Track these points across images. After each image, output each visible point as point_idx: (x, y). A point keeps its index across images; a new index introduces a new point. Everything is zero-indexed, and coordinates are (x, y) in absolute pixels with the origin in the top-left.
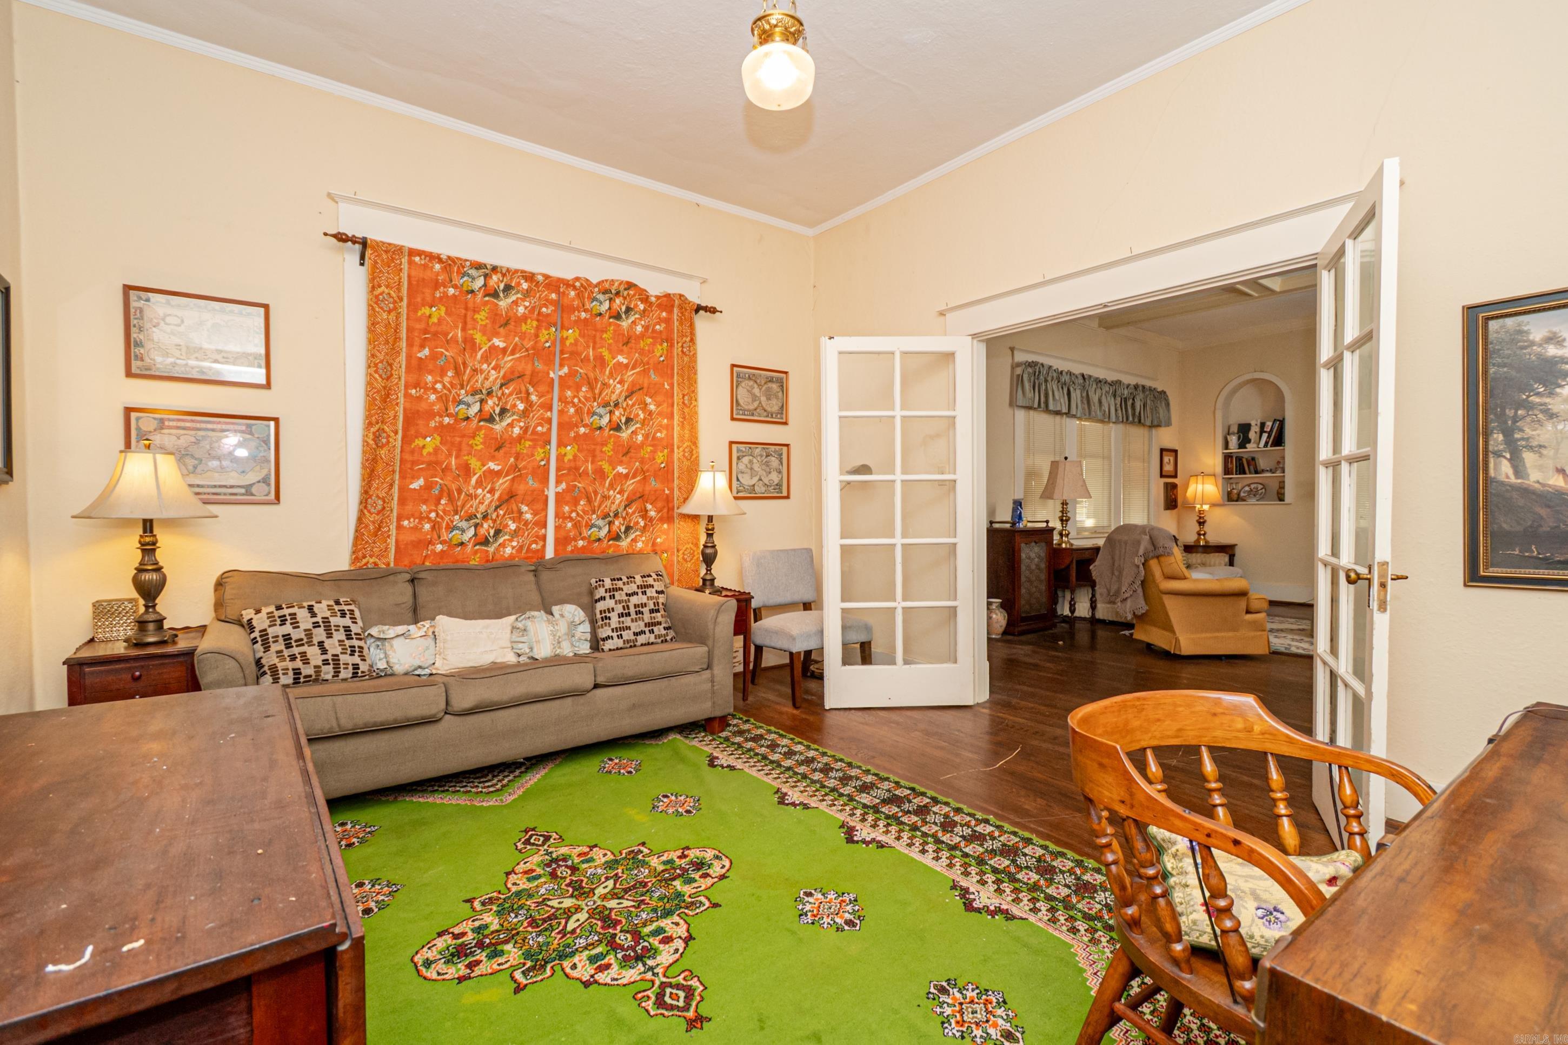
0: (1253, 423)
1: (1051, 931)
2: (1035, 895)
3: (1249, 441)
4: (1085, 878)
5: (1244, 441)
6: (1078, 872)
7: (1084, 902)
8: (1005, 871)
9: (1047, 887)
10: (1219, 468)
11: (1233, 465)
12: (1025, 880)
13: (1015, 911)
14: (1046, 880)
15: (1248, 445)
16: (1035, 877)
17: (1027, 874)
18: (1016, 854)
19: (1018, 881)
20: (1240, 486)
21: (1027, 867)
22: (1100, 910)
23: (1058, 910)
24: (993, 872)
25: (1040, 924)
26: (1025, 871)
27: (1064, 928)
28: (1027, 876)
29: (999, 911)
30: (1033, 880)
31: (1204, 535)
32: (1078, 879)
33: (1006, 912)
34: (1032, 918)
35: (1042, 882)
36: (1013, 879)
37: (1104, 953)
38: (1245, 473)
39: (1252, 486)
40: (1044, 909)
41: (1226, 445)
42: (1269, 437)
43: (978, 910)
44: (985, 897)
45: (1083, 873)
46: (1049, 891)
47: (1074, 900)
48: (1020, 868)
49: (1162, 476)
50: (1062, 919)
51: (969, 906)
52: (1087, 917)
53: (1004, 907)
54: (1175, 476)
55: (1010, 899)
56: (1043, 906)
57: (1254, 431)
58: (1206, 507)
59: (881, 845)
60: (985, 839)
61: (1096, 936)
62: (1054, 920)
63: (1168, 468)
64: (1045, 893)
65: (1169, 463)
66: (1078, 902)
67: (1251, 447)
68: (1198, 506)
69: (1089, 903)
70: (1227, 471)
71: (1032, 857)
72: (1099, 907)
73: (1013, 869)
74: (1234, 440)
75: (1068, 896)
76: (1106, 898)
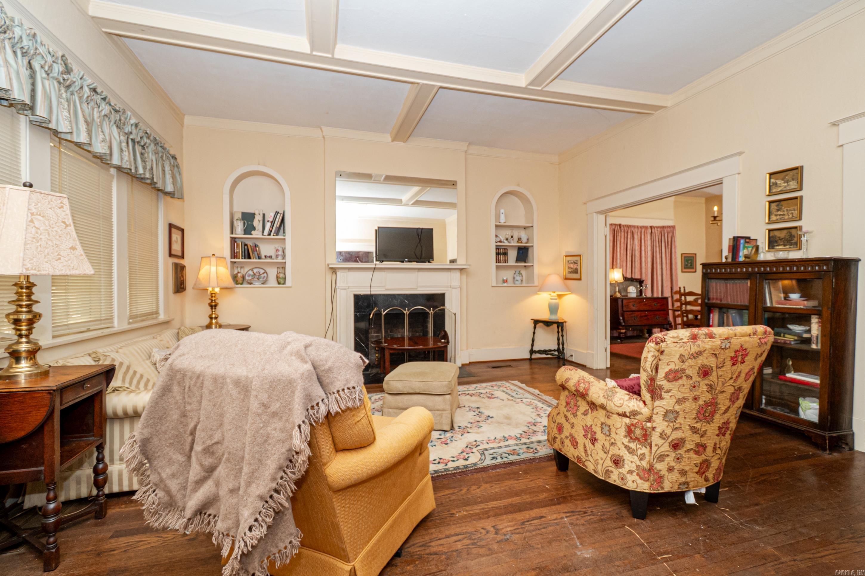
0: (257, 213)
3: (254, 229)
5: (249, 229)
10: (227, 253)
11: (239, 250)
15: (253, 232)
20: (246, 270)
31: (216, 318)
38: (249, 257)
39: (255, 271)
41: (232, 229)
42: (272, 227)
49: (171, 255)
54: (183, 257)
57: (258, 219)
58: (217, 290)
63: (176, 248)
65: (177, 242)
67: (256, 234)
68: (210, 289)
70: (234, 255)
74: (239, 227)
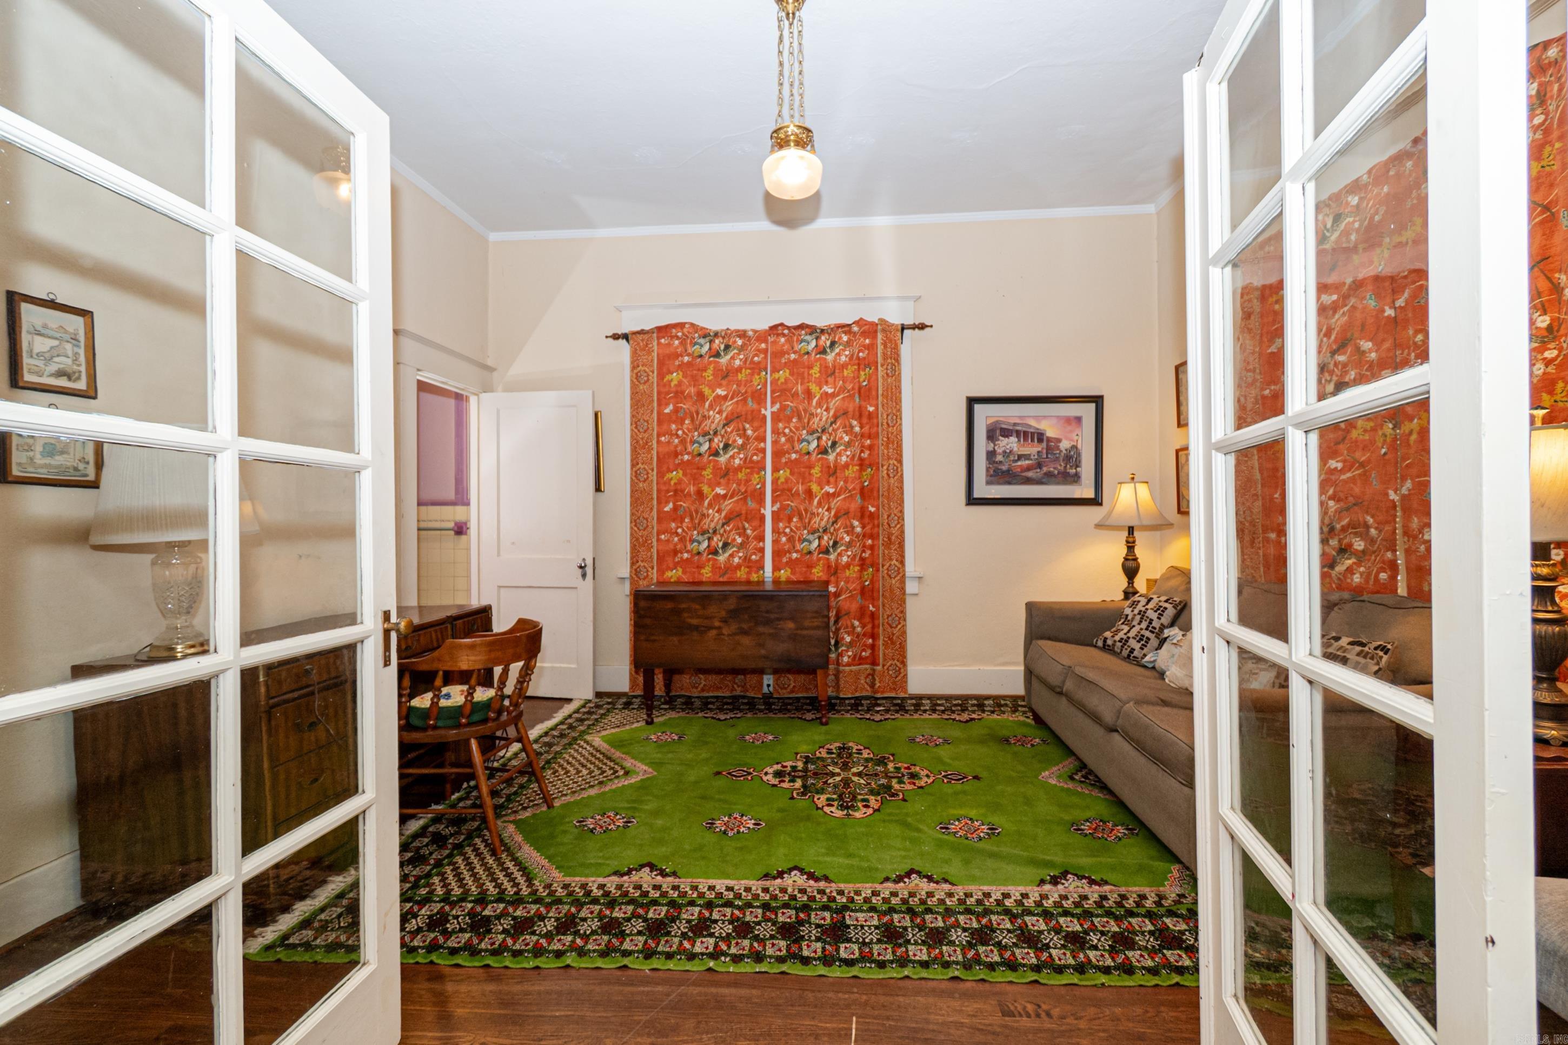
1: (583, 879)
2: (609, 899)
4: (570, 938)
6: (578, 941)
7: (564, 912)
8: (646, 907)
9: (601, 910)
12: (623, 907)
13: (615, 879)
14: (605, 916)
16: (617, 914)
17: (625, 913)
18: (649, 928)
19: (629, 903)
21: (629, 920)
22: (548, 912)
23: (584, 895)
24: (656, 901)
25: (593, 879)
26: (628, 915)
27: (573, 885)
28: (624, 910)
29: (629, 872)
30: (617, 909)
32: (576, 933)
33: (622, 875)
34: (601, 880)
35: (608, 912)
36: (632, 901)
37: (540, 881)
40: (595, 891)
43: (642, 866)
44: (646, 878)
45: (573, 942)
46: (598, 907)
47: (573, 910)
48: (635, 915)
50: (577, 890)
51: (652, 866)
52: (559, 901)
53: (626, 878)
55: (626, 885)
56: (596, 892)
59: (766, 876)
60: (691, 929)
61: (547, 891)
62: (584, 886)
64: (600, 904)
66: (569, 910)
69: (559, 913)
71: (631, 934)
72: (550, 915)
73: (640, 911)
75: (579, 911)
76: (545, 926)
